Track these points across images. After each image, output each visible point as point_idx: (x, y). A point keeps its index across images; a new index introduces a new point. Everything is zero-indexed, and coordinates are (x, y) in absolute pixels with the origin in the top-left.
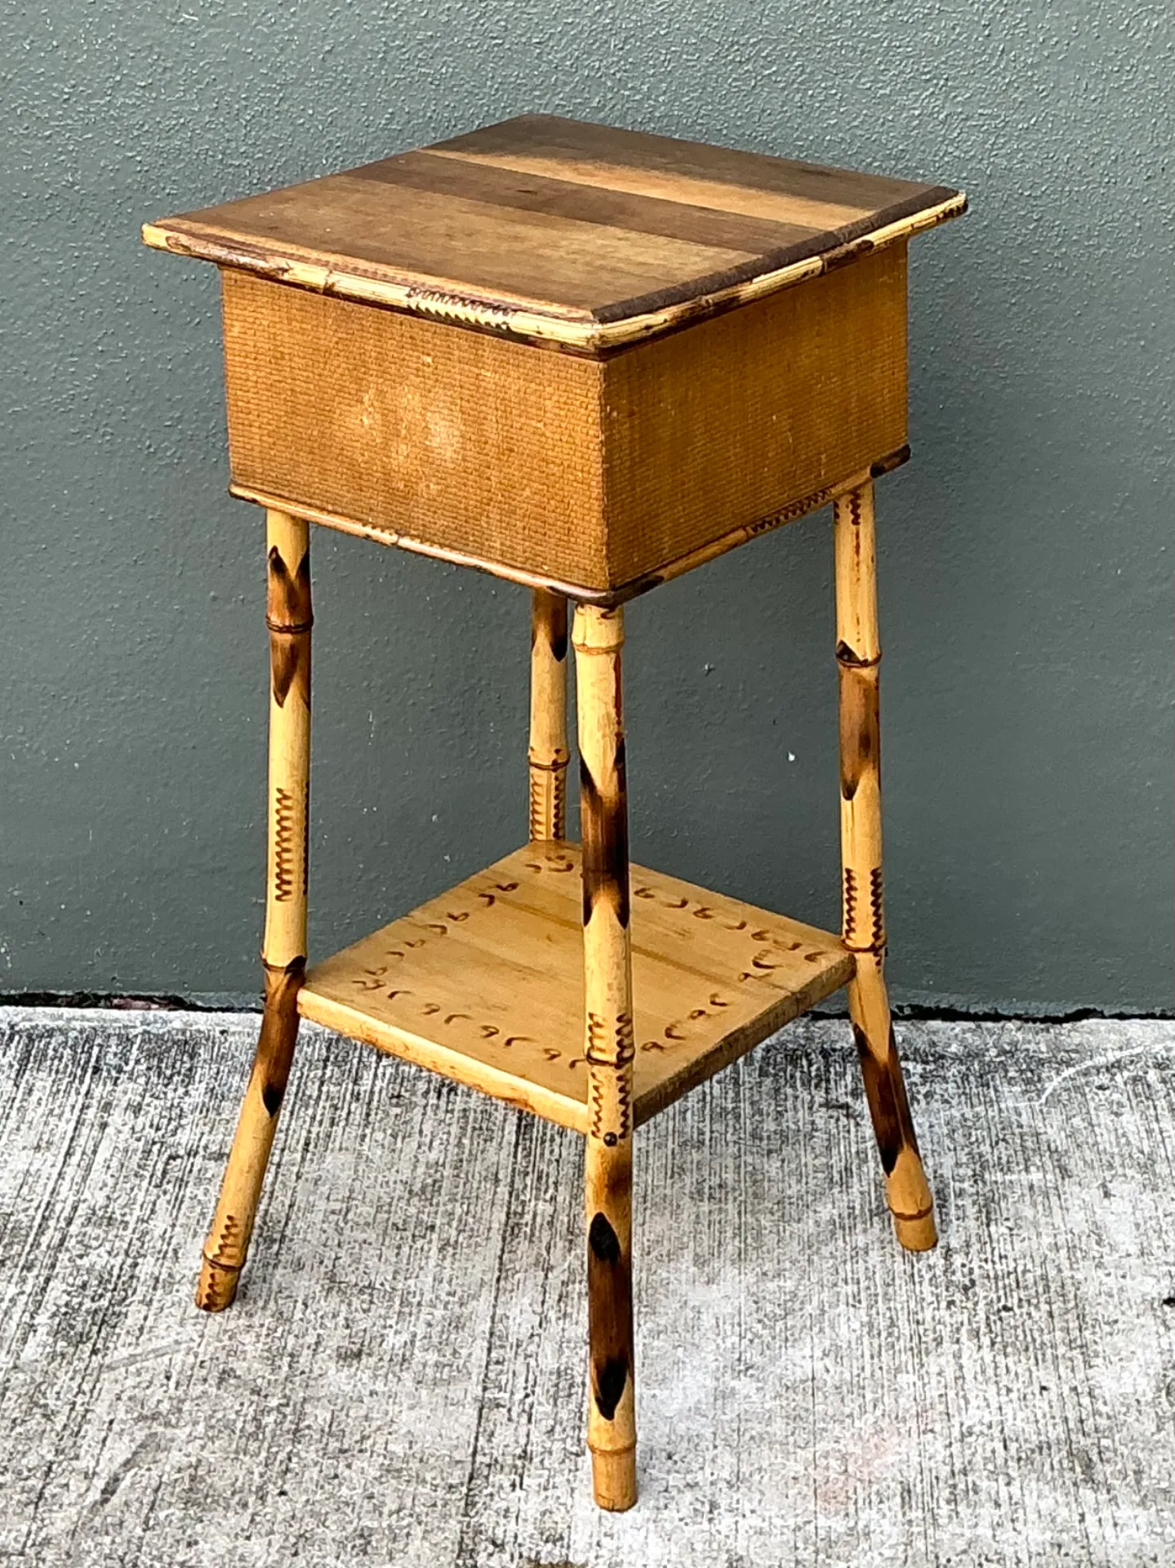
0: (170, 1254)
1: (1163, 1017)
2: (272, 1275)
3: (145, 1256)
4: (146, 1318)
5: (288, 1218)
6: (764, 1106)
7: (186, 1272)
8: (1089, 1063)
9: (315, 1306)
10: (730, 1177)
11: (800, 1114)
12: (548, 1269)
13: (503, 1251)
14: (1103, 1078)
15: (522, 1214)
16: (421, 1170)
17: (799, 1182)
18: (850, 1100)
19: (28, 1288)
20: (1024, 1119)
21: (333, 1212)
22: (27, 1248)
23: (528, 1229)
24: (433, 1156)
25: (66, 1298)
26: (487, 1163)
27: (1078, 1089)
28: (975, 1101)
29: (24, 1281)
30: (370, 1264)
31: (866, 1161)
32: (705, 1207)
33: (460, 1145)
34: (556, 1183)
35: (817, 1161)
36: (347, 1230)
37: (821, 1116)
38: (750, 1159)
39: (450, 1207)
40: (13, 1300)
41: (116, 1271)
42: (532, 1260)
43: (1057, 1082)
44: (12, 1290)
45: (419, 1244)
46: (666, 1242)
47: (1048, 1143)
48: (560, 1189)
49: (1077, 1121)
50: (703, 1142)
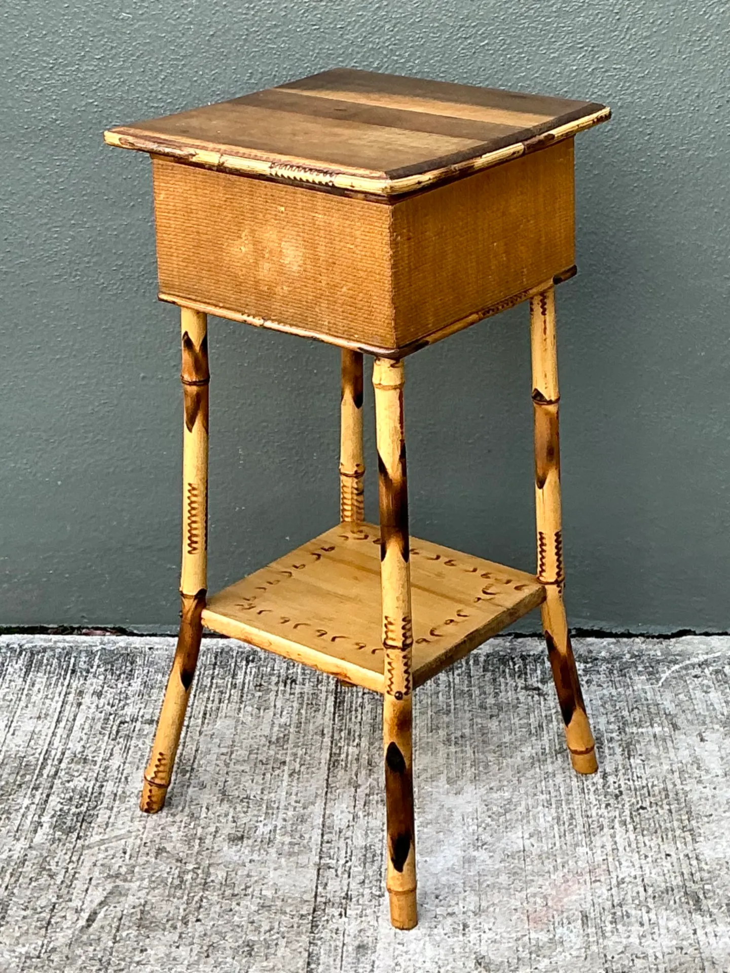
0: (123, 779)
3: (107, 781)
4: (110, 818)
5: (195, 758)
7: (133, 790)
8: (688, 662)
9: (214, 810)
10: (467, 731)
11: (510, 693)
12: (357, 787)
13: (328, 776)
14: (697, 671)
15: (340, 754)
16: (276, 729)
17: (510, 734)
18: (540, 685)
19: (36, 801)
20: (649, 696)
21: (223, 754)
22: (35, 777)
23: (343, 763)
24: (283, 720)
25: (60, 806)
26: (317, 724)
27: (681, 677)
28: (618, 685)
29: (34, 796)
30: (247, 784)
31: (552, 721)
32: (453, 749)
33: (299, 713)
34: (360, 736)
35: (521, 722)
36: (232, 765)
37: (522, 695)
38: (479, 720)
39: (295, 750)
40: (27, 808)
41: (90, 790)
42: (347, 781)
43: (668, 673)
44: (27, 802)
45: (277, 772)
46: (429, 770)
47: (664, 709)
48: (363, 739)
49: (681, 696)
50: (450, 711)
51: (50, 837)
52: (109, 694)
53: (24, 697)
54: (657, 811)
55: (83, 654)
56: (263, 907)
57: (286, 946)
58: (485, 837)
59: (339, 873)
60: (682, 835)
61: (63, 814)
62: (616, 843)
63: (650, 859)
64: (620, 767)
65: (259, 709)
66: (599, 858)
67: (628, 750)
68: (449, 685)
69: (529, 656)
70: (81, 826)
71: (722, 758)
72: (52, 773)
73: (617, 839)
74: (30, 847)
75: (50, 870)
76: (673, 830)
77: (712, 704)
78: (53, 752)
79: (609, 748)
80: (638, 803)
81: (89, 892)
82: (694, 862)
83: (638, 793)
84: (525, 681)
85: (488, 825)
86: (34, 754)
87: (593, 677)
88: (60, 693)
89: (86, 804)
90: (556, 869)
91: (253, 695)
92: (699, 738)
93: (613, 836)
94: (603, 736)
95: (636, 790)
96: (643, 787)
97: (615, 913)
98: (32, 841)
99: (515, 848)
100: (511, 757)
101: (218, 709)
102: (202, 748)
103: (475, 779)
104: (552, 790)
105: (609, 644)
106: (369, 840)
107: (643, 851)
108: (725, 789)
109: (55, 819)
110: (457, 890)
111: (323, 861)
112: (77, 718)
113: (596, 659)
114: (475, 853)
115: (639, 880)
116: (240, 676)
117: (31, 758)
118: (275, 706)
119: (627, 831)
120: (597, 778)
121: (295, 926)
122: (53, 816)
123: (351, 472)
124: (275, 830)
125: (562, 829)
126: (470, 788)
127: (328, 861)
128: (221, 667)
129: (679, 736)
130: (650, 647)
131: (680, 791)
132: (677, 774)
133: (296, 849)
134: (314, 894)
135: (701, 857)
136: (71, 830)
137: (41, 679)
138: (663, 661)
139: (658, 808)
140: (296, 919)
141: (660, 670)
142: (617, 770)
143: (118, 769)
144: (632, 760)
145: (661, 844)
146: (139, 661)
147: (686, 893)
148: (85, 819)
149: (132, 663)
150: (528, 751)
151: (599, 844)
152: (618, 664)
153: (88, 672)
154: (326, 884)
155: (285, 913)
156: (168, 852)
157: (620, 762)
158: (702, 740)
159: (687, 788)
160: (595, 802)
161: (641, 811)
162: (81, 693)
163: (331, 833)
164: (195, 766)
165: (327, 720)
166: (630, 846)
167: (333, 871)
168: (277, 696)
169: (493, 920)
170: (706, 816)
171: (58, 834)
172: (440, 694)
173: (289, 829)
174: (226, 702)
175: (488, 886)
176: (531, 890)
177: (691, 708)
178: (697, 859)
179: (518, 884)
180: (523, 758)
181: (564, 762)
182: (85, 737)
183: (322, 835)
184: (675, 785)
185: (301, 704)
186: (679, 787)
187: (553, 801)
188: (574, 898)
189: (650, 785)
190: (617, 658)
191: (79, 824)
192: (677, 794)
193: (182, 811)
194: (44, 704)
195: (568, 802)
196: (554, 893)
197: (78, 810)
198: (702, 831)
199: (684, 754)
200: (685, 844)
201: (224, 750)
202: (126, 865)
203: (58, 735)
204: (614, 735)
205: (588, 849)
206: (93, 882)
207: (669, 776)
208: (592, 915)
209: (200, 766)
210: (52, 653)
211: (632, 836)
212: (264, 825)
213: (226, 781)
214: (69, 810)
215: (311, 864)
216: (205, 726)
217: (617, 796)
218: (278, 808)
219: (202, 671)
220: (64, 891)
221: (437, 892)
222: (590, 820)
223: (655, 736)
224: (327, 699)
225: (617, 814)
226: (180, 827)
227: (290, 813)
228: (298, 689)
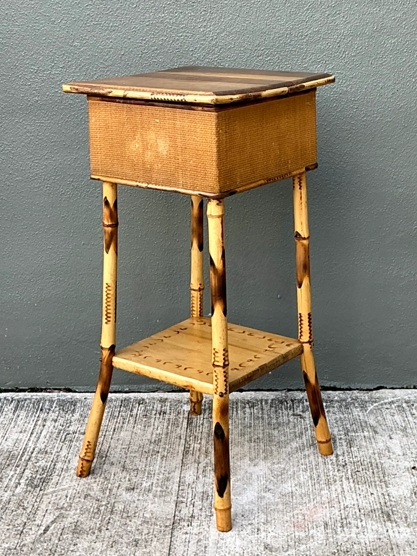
0: (67, 461)
1: (407, 388)
2: (103, 466)
3: (58, 462)
4: (59, 480)
5: (108, 450)
6: (272, 416)
7: (73, 466)
8: (382, 402)
9: (118, 475)
10: (261, 436)
11: (284, 417)
12: (199, 463)
13: (183, 458)
14: (388, 406)
15: (189, 448)
16: (154, 436)
17: (285, 436)
18: (301, 413)
19: (17, 472)
20: (361, 418)
21: (124, 448)
22: (17, 461)
23: (191, 452)
24: (158, 432)
25: (30, 475)
26: (177, 434)
27: (379, 409)
28: (344, 413)
29: (16, 470)
30: (137, 463)
31: (307, 430)
32: (253, 444)
33: (167, 428)
34: (201, 439)
35: (291, 431)
36: (129, 454)
37: (291, 418)
38: (267, 431)
39: (164, 446)
40: (12, 476)
41: (48, 467)
42: (193, 461)
43: (372, 407)
44: (12, 473)
45: (154, 457)
46: (239, 455)
47: (370, 424)
48: (203, 440)
49: (379, 418)
50: (251, 426)
51: (24, 490)
52: (61, 421)
53: (13, 423)
54: (366, 473)
55: (47, 402)
56: (144, 522)
57: (157, 541)
58: (271, 486)
59: (188, 505)
60: (380, 484)
61: (32, 479)
62: (343, 488)
63: (362, 496)
64: (345, 452)
65: (145, 427)
66: (334, 496)
67: (350, 444)
68: (251, 414)
69: (295, 400)
70: (42, 484)
71: (402, 447)
72: (27, 458)
73: (344, 486)
74: (13, 495)
75: (24, 506)
76: (375, 482)
77: (396, 421)
78: (28, 449)
79: (340, 443)
80: (355, 468)
81: (46, 516)
82: (387, 497)
83: (355, 464)
84: (293, 411)
85: (272, 481)
86: (17, 450)
87: (331, 409)
88: (33, 420)
89: (46, 474)
90: (310, 501)
91: (142, 420)
92: (389, 438)
93: (342, 485)
94: (336, 437)
95: (354, 463)
96: (358, 461)
97: (342, 523)
98: (14, 492)
99: (287, 491)
100: (285, 448)
101: (122, 427)
102: (113, 445)
103: (265, 458)
104: (308, 463)
105: (339, 394)
106: (205, 489)
107: (358, 492)
108: (403, 462)
109: (27, 481)
110: (254, 512)
111: (179, 499)
112: (43, 432)
113: (332, 401)
114: (265, 494)
115: (356, 507)
116: (135, 411)
117: (15, 452)
118: (154, 425)
119: (349, 483)
120: (333, 457)
121: (162, 531)
122: (27, 480)
123: (197, 288)
124: (152, 485)
125: (313, 482)
126: (262, 463)
127: (182, 499)
128: (124, 406)
129: (377, 436)
130: (362, 394)
131: (379, 463)
132: (377, 455)
133: (164, 493)
134: (173, 515)
135: (390, 494)
136: (36, 486)
137: (23, 414)
138: (369, 401)
139: (367, 471)
140: (163, 528)
141: (367, 405)
142: (344, 453)
143: (65, 457)
144: (352, 449)
145: (368, 488)
146: (78, 405)
147: (382, 512)
148: (45, 481)
149: (74, 406)
150: (294, 445)
151: (334, 489)
152: (344, 403)
153: (49, 410)
154: (180, 511)
155: (157, 525)
156: (91, 496)
157: (345, 450)
158: (391, 438)
159: (382, 462)
160: (331, 469)
161: (357, 473)
162: (45, 420)
163: (183, 485)
164: (108, 454)
165: (183, 432)
166: (351, 489)
167: (185, 504)
168: (155, 420)
169: (274, 527)
170: (393, 475)
171: (29, 488)
172: (246, 419)
173: (160, 484)
174: (127, 423)
175: (271, 510)
176: (295, 512)
177: (384, 423)
178: (388, 495)
179: (289, 509)
180: (291, 448)
181: (314, 450)
182: (46, 441)
183: (179, 487)
184: (376, 460)
185: (169, 424)
186: (378, 461)
187: (308, 469)
188: (319, 515)
189: (362, 460)
190: (344, 400)
191: (41, 483)
192: (377, 464)
193: (100, 476)
194: (24, 425)
195: (316, 469)
196: (308, 513)
197: (41, 477)
198: (391, 482)
199: (381, 445)
200: (382, 488)
201: (125, 447)
202: (68, 503)
203: (31, 441)
204: (342, 436)
205: (327, 492)
206: (48, 511)
207: (372, 456)
208: (330, 524)
209: (110, 454)
210: (29, 401)
211: (352, 485)
212: (146, 482)
213: (125, 461)
214: (36, 476)
215: (172, 500)
216: (114, 435)
217: (344, 466)
218: (154, 474)
219: (114, 409)
220: (31, 516)
221: (242, 513)
222: (329, 478)
223: (365, 437)
224: (183, 421)
225: (344, 474)
226: (98, 484)
227: (161, 476)
228: (167, 417)
